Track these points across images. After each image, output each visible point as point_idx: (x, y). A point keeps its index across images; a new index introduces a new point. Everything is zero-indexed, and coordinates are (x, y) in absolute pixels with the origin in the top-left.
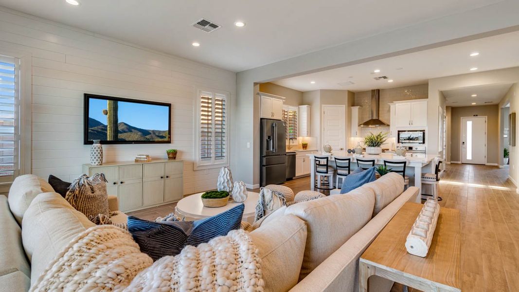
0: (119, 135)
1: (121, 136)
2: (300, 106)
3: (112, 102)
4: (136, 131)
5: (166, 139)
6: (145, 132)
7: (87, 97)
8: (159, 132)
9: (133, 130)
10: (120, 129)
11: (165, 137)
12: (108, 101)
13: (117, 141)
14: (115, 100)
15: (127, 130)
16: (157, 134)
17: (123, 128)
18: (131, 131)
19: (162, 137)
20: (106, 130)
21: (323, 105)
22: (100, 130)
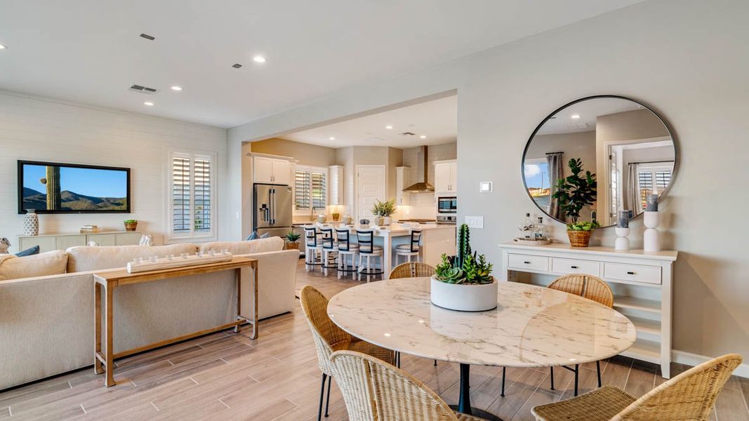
0: (62, 203)
1: (64, 205)
2: (331, 167)
3: (52, 168)
4: (84, 199)
5: (124, 207)
6: (96, 200)
7: (21, 164)
8: (115, 199)
9: (80, 198)
10: (63, 197)
11: (123, 205)
12: (47, 167)
13: (59, 209)
14: (56, 167)
15: (72, 199)
16: (112, 201)
17: (67, 196)
18: (78, 200)
19: (119, 204)
20: (46, 199)
21: (357, 166)
22: (37, 199)
